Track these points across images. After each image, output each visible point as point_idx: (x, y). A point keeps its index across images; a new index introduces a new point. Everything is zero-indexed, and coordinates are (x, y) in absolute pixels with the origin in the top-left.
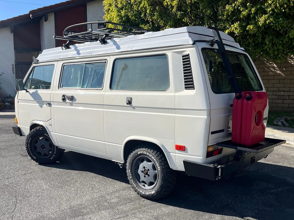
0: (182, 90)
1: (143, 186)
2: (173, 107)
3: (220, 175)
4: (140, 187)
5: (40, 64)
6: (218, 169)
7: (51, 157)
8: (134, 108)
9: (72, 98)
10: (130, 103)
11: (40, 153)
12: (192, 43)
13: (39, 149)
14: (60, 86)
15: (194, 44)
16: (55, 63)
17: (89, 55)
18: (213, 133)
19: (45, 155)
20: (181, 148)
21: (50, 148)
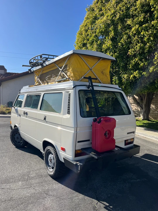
0: (65, 114)
1: (49, 169)
2: (61, 124)
3: (79, 170)
4: (48, 169)
5: (21, 94)
6: (78, 166)
7: (21, 144)
8: (47, 122)
9: (27, 113)
10: (45, 119)
11: (16, 141)
12: (73, 87)
13: (16, 139)
14: (25, 106)
15: (74, 88)
16: (25, 94)
17: (36, 91)
18: (79, 142)
19: (19, 142)
20: (63, 149)
21: (21, 139)
